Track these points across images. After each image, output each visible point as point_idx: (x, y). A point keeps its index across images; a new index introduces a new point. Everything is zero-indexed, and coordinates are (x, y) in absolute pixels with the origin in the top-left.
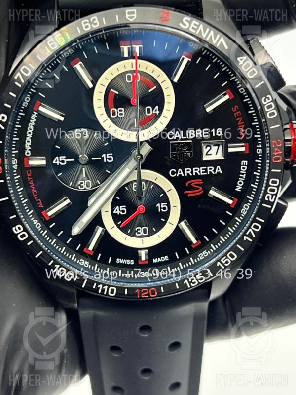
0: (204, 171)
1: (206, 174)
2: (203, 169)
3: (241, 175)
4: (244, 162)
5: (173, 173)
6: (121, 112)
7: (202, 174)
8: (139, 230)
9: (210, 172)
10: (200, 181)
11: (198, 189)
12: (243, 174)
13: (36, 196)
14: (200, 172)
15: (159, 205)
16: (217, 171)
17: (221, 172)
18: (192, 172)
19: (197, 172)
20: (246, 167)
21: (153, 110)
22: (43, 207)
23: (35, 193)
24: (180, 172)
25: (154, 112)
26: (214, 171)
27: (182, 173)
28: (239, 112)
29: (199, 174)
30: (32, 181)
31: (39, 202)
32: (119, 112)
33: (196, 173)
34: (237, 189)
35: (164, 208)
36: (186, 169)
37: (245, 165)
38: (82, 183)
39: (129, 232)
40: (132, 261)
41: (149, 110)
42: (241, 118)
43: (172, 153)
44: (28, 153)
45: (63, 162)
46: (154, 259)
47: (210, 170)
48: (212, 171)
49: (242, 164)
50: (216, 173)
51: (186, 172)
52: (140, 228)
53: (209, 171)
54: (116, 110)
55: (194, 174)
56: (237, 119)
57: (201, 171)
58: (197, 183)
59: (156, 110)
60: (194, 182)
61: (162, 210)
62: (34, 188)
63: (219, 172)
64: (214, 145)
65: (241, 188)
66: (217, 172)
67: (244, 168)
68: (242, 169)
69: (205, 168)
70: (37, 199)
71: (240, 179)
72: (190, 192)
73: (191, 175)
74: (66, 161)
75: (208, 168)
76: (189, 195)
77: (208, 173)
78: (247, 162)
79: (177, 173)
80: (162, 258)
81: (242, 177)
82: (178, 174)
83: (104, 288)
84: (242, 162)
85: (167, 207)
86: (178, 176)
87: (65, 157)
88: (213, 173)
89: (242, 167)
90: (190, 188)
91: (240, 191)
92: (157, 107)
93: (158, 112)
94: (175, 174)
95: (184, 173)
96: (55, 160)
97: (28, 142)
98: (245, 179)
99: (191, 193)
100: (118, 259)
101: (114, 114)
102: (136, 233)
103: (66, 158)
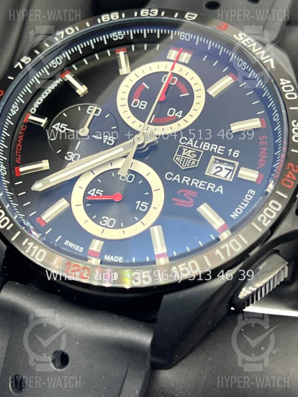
0: (204, 185)
1: (204, 189)
2: (203, 183)
3: (242, 203)
4: (252, 191)
5: (169, 176)
6: (143, 105)
7: (200, 187)
8: (106, 219)
9: (210, 189)
10: (194, 194)
11: (189, 200)
12: (246, 203)
13: (18, 151)
14: (198, 185)
15: (139, 202)
16: (217, 190)
17: (222, 193)
18: (190, 182)
19: (196, 183)
20: (251, 197)
21: (175, 113)
22: (19, 163)
23: (19, 148)
24: (177, 178)
25: (176, 115)
26: (215, 189)
27: (179, 180)
28: (266, 142)
29: (197, 186)
30: (22, 136)
31: (18, 157)
32: (141, 104)
33: (194, 184)
34: (232, 216)
35: (143, 208)
36: (185, 177)
37: (252, 195)
38: (70, 154)
39: (94, 218)
40: (82, 249)
41: (171, 112)
42: (265, 149)
43: (176, 156)
44: (33, 111)
45: (63, 129)
46: (106, 255)
47: (211, 186)
48: (212, 188)
49: (248, 193)
50: (216, 191)
51: (184, 180)
52: (107, 218)
53: (209, 186)
54: (139, 101)
55: (191, 185)
56: (261, 149)
57: (201, 184)
58: (191, 195)
59: (179, 114)
60: (188, 193)
61: (140, 208)
62: (21, 142)
63: (220, 192)
64: (226, 169)
65: (237, 215)
66: (218, 192)
67: (249, 197)
68: (246, 197)
69: (206, 183)
70: (18, 154)
71: (240, 206)
72: (179, 200)
73: (188, 184)
74: (65, 129)
75: (209, 184)
76: (176, 204)
77: (207, 189)
78: (254, 192)
79: (173, 177)
80: (116, 257)
81: (243, 206)
82: (175, 178)
83: (34, 247)
84: (250, 190)
85: (146, 207)
86: (173, 180)
87: (67, 125)
88: (213, 191)
89: (247, 195)
90: (181, 196)
91: (235, 218)
92: (181, 112)
93: (180, 116)
94: (171, 178)
95: (181, 180)
96: (56, 125)
97: (39, 101)
98: (246, 208)
99: (179, 202)
100: (67, 241)
101: (135, 104)
102: (101, 222)
103: (66, 127)
